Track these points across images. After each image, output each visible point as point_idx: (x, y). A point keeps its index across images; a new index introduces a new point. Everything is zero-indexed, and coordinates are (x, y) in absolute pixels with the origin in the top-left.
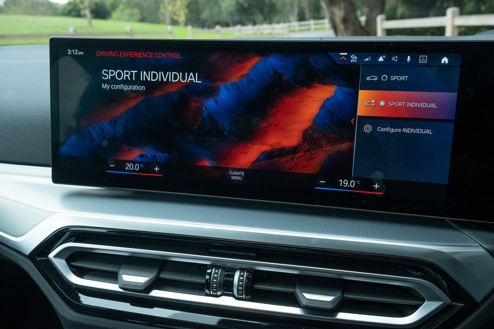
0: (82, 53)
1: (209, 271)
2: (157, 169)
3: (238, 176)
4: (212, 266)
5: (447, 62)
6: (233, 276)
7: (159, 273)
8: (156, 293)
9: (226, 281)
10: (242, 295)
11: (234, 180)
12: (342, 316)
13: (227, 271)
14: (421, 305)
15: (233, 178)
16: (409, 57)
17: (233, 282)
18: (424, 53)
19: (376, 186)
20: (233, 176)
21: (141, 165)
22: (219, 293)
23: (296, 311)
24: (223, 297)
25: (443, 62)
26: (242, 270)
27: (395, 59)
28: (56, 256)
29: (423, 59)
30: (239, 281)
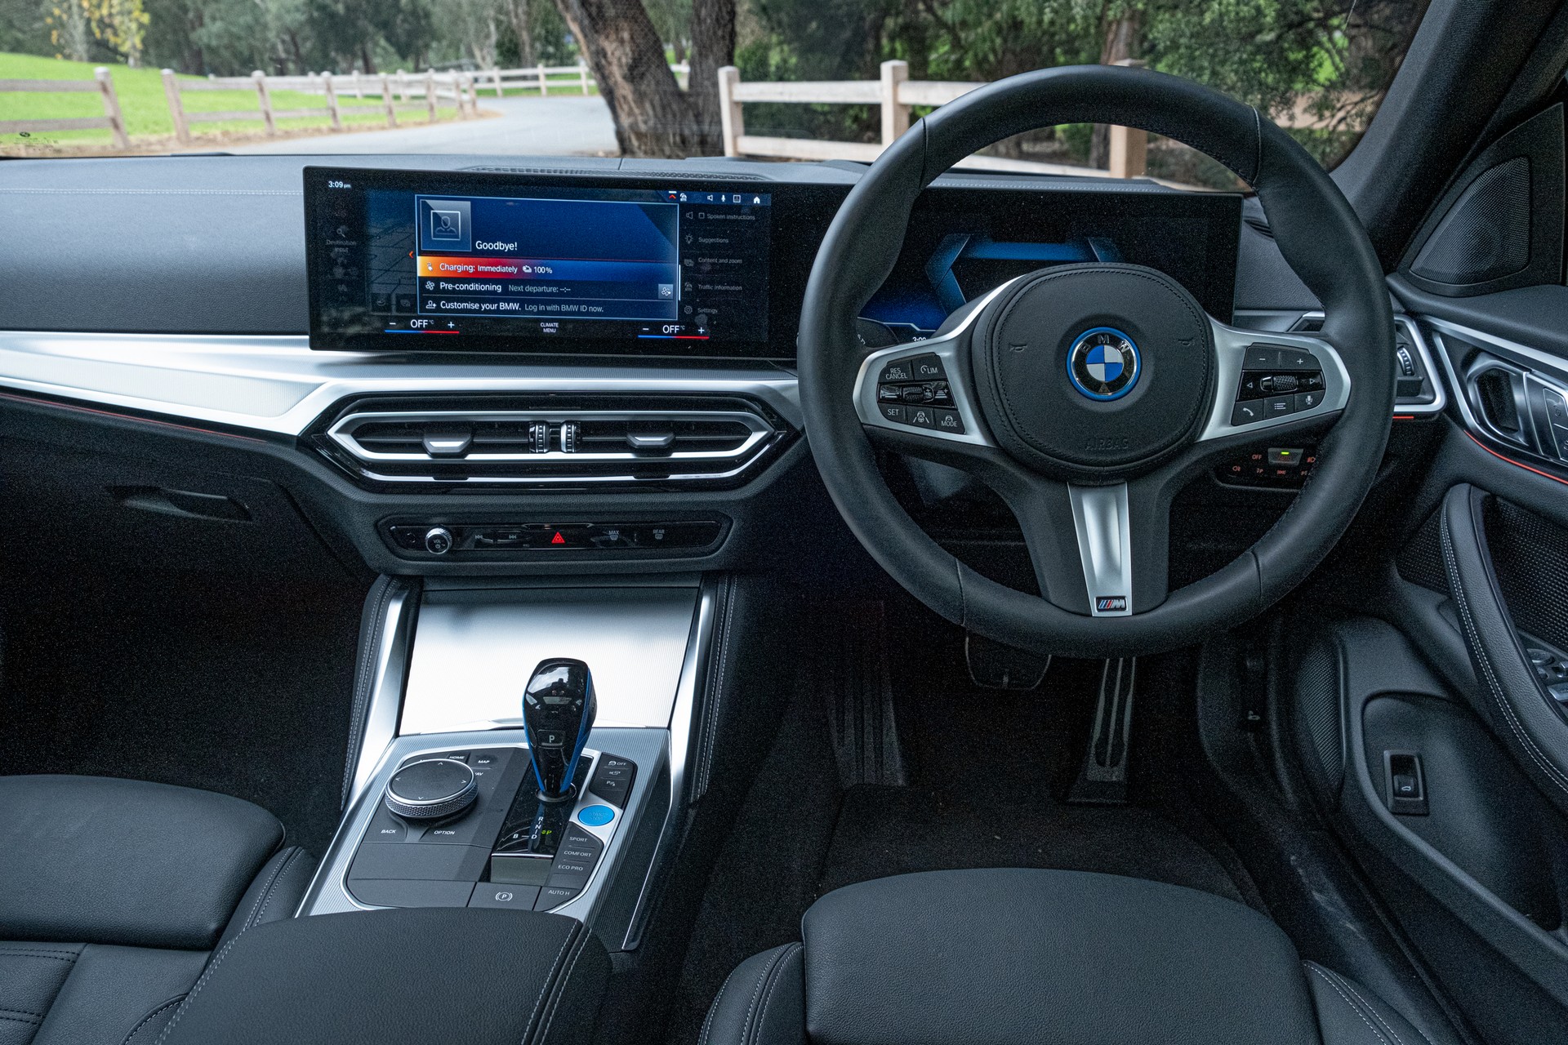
0: (349, 186)
1: (532, 430)
2: (451, 325)
3: (551, 328)
4: (535, 423)
5: (759, 202)
6: (559, 433)
7: (473, 437)
8: (471, 457)
9: (552, 438)
10: (571, 448)
11: (547, 333)
12: (676, 455)
13: (552, 427)
14: (747, 438)
15: (547, 330)
16: (723, 196)
17: (560, 438)
18: (737, 192)
19: (701, 330)
20: (546, 328)
21: (432, 322)
22: (545, 451)
23: (629, 456)
24: (550, 453)
25: (755, 202)
26: (568, 423)
27: (710, 198)
28: (339, 431)
29: (737, 199)
30: (568, 433)
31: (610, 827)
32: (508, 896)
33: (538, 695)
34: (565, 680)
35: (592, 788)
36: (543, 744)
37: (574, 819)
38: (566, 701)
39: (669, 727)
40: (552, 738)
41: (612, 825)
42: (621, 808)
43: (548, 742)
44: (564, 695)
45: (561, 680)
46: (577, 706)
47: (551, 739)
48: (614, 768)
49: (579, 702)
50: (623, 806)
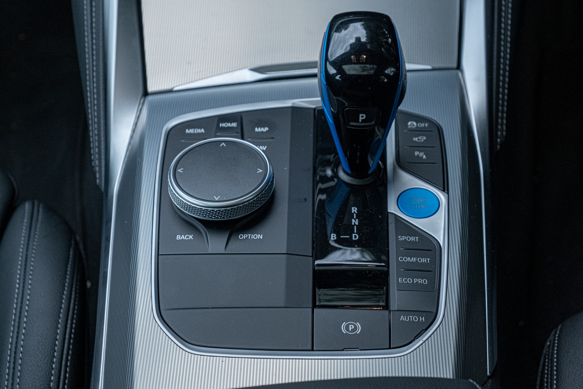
31: (441, 217)
32: (356, 328)
33: (338, 63)
34: (364, 39)
35: (400, 162)
36: (352, 124)
37: (392, 208)
38: (370, 69)
39: (459, 67)
40: (362, 117)
41: (442, 214)
42: (444, 191)
43: (357, 121)
44: (367, 62)
45: (358, 39)
46: (387, 76)
47: (361, 119)
48: (418, 131)
49: (390, 71)
50: (445, 188)
